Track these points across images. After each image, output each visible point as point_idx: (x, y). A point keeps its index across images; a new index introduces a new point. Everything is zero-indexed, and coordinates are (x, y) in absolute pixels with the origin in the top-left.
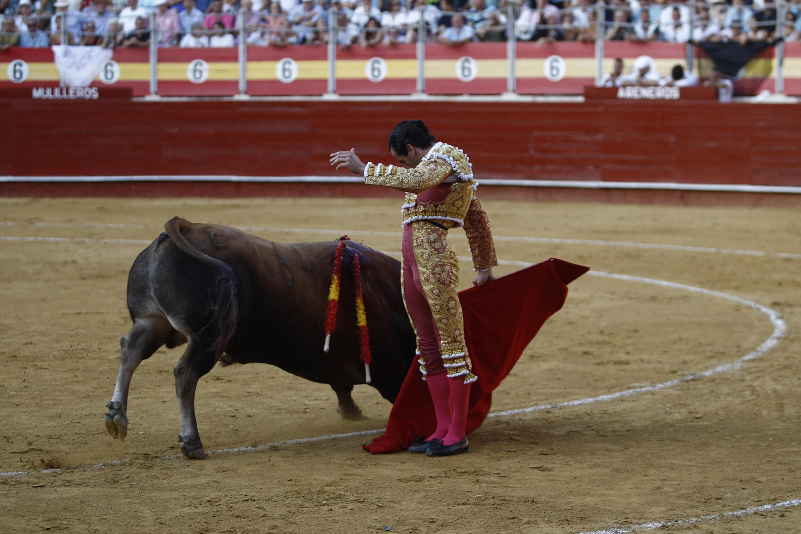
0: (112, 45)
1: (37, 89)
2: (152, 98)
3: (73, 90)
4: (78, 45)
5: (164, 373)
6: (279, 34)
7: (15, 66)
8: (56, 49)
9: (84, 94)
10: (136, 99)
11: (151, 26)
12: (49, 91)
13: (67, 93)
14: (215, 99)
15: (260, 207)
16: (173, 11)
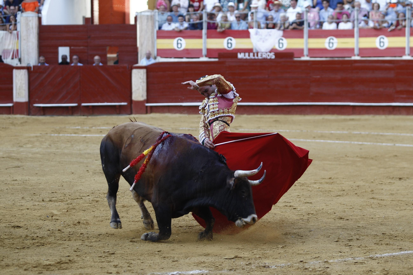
0: (282, 28)
1: (240, 53)
2: (305, 58)
3: (260, 54)
4: (264, 28)
5: (310, 215)
6: (378, 22)
7: (228, 40)
8: (250, 30)
9: (266, 57)
10: (296, 59)
11: (305, 18)
12: (247, 54)
13: (257, 56)
14: (341, 59)
15: (366, 120)
16: (317, 9)
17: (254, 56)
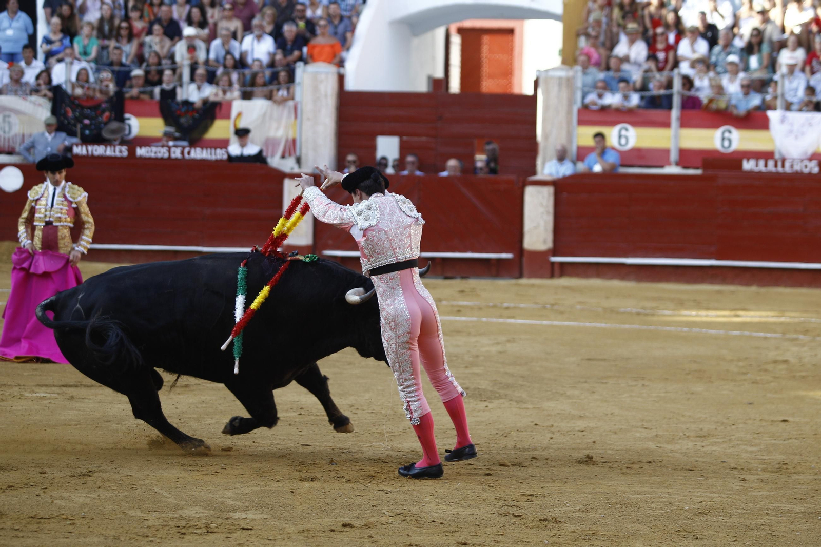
1: (748, 160)
3: (789, 163)
7: (723, 133)
9: (801, 168)
12: (762, 162)
13: (783, 166)
17: (776, 166)
